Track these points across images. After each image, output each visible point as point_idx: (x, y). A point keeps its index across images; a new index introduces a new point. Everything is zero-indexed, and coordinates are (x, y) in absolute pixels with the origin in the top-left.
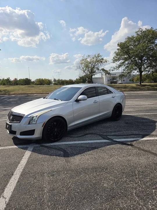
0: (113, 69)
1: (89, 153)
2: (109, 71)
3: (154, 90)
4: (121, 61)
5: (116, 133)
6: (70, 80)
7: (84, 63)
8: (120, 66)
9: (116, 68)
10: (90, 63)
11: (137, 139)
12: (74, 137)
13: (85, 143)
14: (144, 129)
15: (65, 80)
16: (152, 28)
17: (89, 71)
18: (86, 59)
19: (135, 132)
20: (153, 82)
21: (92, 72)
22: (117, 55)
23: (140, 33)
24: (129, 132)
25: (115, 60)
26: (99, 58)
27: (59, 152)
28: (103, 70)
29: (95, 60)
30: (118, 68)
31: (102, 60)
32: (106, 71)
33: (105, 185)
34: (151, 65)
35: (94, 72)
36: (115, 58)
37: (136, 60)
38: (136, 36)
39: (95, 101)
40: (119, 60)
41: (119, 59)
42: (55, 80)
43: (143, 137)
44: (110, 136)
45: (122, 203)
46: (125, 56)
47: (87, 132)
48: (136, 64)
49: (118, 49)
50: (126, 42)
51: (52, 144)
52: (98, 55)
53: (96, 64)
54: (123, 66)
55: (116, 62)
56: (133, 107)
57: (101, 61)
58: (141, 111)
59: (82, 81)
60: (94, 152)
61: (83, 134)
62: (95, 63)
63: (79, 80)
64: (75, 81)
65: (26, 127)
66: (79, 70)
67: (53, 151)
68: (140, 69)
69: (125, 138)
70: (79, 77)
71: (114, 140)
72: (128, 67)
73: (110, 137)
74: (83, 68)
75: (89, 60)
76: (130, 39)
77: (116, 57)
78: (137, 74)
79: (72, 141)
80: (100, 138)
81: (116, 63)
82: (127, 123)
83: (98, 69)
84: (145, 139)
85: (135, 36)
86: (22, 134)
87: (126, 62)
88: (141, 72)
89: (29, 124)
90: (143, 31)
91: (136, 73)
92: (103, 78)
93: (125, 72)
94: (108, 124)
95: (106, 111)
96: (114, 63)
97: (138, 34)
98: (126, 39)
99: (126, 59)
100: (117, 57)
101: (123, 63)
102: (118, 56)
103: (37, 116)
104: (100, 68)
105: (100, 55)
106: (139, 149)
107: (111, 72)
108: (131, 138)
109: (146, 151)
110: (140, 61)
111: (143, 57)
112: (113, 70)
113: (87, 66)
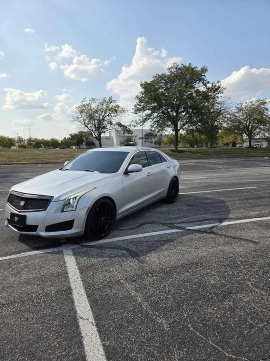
0: (135, 124)
1: (164, 247)
2: (129, 128)
3: (197, 159)
4: (148, 112)
5: (184, 220)
6: (53, 140)
7: (86, 111)
8: (145, 120)
9: (140, 123)
10: (96, 111)
11: (215, 225)
12: (127, 230)
13: (150, 236)
14: (216, 212)
15: (43, 139)
16: (190, 64)
17: (95, 126)
18: (89, 104)
19: (207, 216)
20: (188, 146)
21: (100, 127)
22: (140, 101)
23: (175, 70)
24: (201, 217)
25: (137, 110)
26: (112, 104)
27: (120, 252)
28: (119, 124)
29: (105, 107)
30: (142, 123)
31: (117, 109)
32: (124, 126)
33: (212, 282)
34: (190, 121)
35: (104, 128)
36: (138, 107)
37: (168, 112)
38: (168, 74)
39: (148, 173)
40: (143, 109)
41: (143, 107)
42: (20, 140)
43: (221, 222)
44: (178, 223)
45: (244, 297)
46: (153, 104)
47: (141, 221)
48: (170, 118)
49: (142, 93)
50: (154, 81)
51: (100, 242)
52: (111, 98)
53: (108, 114)
54: (150, 120)
55: (140, 112)
56: (183, 184)
57: (115, 110)
58: (197, 188)
59: (75, 141)
60: (170, 246)
61: (137, 225)
62: (105, 113)
63: (70, 141)
64: (62, 141)
65: (58, 217)
66: (78, 123)
67: (108, 252)
68: (176, 126)
69: (199, 225)
70: (70, 135)
71: (186, 228)
72: (158, 121)
73: (179, 225)
74: (84, 120)
75: (94, 106)
76: (160, 78)
77: (138, 105)
78: (170, 133)
79: (128, 235)
80: (166, 227)
81: (140, 114)
82: (189, 205)
83: (111, 123)
84: (225, 223)
85: (166, 75)
86: (49, 228)
87: (155, 114)
88: (177, 130)
89: (63, 211)
90: (179, 69)
91: (169, 131)
92: (112, 138)
93: (153, 129)
94: (164, 208)
95: (160, 189)
96: (136, 113)
97: (171, 71)
98: (154, 77)
99: (154, 110)
100: (140, 105)
101: (151, 115)
102: (142, 103)
103: (76, 198)
104: (114, 122)
105: (114, 99)
106: (225, 236)
107: (132, 128)
108: (206, 224)
109: (235, 238)
110: (175, 114)
111: (179, 107)
112: (135, 126)
113: (91, 117)
